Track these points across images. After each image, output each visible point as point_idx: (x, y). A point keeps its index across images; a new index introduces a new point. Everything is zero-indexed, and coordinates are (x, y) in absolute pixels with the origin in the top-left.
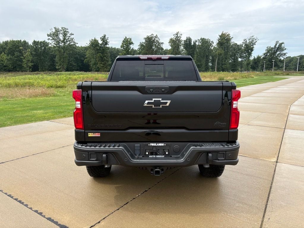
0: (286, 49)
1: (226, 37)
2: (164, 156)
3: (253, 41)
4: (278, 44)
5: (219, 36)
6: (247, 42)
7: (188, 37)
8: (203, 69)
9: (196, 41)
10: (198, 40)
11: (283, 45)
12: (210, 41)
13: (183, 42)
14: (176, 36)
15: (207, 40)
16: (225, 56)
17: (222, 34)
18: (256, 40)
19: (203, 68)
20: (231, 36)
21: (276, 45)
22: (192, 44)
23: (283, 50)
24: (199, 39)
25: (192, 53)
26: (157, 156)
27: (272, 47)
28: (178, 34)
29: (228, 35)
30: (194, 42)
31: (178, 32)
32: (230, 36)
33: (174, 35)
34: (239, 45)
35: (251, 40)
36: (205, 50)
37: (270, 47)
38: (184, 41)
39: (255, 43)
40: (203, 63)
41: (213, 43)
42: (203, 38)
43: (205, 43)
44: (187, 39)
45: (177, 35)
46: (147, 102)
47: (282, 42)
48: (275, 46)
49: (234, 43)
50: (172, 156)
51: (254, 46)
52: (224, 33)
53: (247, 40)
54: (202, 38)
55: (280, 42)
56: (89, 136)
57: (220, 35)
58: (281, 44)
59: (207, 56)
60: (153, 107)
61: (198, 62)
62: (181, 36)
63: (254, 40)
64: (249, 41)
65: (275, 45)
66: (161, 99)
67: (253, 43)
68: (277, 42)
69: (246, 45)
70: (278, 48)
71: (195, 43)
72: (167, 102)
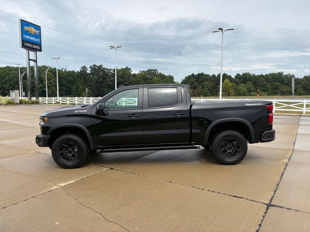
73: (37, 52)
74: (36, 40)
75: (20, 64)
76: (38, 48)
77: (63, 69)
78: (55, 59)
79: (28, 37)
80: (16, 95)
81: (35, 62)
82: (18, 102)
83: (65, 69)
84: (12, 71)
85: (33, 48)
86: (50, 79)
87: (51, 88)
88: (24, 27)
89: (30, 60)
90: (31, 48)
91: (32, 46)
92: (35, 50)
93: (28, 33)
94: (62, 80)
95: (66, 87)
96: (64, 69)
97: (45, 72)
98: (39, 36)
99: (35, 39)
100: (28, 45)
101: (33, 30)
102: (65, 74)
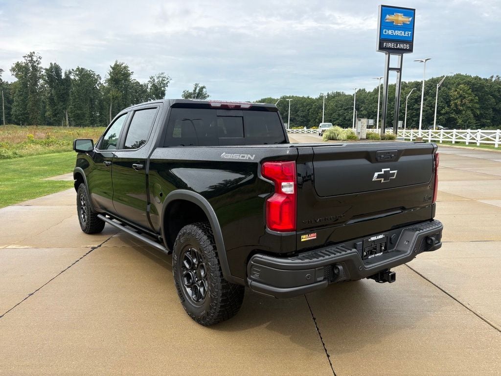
0: (208, 96)
1: (122, 71)
2: (382, 253)
3: (164, 81)
4: (198, 89)
5: (111, 67)
6: (156, 82)
7: (53, 63)
8: (87, 122)
9: (70, 73)
10: (73, 70)
11: (204, 90)
12: (94, 75)
13: (44, 71)
14: (30, 59)
15: (89, 71)
16: (123, 101)
17: (116, 65)
18: (167, 79)
19: (87, 120)
20: (130, 70)
21: (196, 89)
22: (62, 77)
23: (205, 98)
24: (75, 69)
25: (65, 93)
26: (376, 255)
27: (190, 91)
28: (32, 55)
29: (125, 67)
30: (66, 73)
31: (34, 53)
32: (128, 69)
33: (25, 57)
34: (142, 86)
35: (161, 79)
36: (87, 90)
37: (188, 91)
38: (46, 70)
39: (167, 83)
40: (86, 112)
41: (100, 78)
42: (82, 69)
43: (86, 77)
44: (51, 67)
45: (32, 59)
46: (376, 174)
47: (203, 86)
48: (195, 91)
49: (136, 81)
50: (389, 251)
51: (166, 88)
52: (118, 63)
53: (155, 78)
54: (80, 67)
55: (201, 85)
56: (302, 240)
57: (113, 66)
58: (203, 88)
59: (91, 100)
60: (382, 181)
61: (76, 110)
62: (41, 61)
63: (166, 79)
64: (158, 80)
65: (194, 89)
66: (389, 169)
67: (164, 84)
68: (196, 85)
69: (154, 85)
70: (199, 93)
71: (67, 76)
72: (394, 173)
73: (404, 55)
74: (405, 34)
75: (381, 78)
76: (408, 46)
77: (492, 77)
78: (422, 62)
79: (390, 32)
80: (362, 126)
81: (398, 72)
82: (365, 137)
83: (497, 76)
84: (406, 88)
85: (398, 49)
86: (465, 98)
87: (464, 112)
88: (386, 16)
89: (389, 69)
90: (394, 49)
91: (396, 46)
92: (401, 51)
93: (392, 26)
94: (487, 97)
95: (494, 110)
96: (495, 76)
97: (436, 85)
98: (411, 27)
99: (403, 32)
100: (390, 45)
101: (401, 18)
102: (495, 87)
